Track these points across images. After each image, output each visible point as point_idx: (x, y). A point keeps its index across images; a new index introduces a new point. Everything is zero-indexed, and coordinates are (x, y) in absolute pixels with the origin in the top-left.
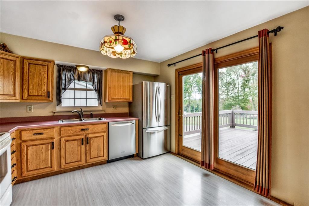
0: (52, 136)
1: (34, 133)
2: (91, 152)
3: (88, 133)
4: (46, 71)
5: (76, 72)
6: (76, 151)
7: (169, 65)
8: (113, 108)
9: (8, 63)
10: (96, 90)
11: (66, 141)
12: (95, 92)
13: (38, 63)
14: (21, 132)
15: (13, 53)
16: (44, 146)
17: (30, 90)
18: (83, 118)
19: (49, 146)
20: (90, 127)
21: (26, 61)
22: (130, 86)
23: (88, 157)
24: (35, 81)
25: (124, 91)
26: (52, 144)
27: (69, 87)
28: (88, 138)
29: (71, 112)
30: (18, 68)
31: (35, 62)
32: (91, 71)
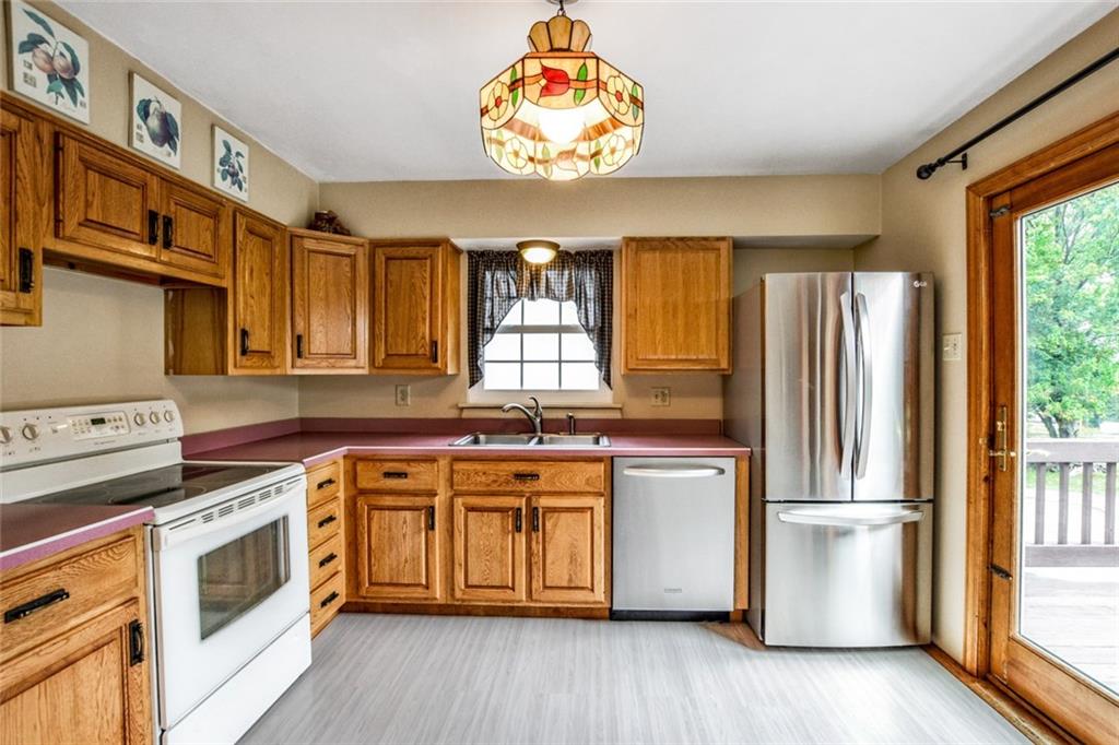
0: (430, 487)
1: (386, 470)
2: (548, 562)
3: (535, 489)
4: (428, 275)
5: (522, 269)
6: (498, 549)
7: (925, 172)
8: (657, 396)
9: (337, 264)
10: (588, 330)
11: (470, 509)
12: (586, 335)
13: (406, 254)
14: (355, 464)
15: (352, 233)
16: (408, 514)
17: (389, 338)
18: (542, 432)
19: (423, 517)
20: (545, 471)
21: (379, 251)
22: (717, 302)
23: (538, 581)
24: (400, 309)
25: (691, 329)
26: (431, 511)
27: (502, 323)
28: (536, 508)
29: (500, 408)
30: (362, 272)
31: (399, 252)
32: (565, 259)
